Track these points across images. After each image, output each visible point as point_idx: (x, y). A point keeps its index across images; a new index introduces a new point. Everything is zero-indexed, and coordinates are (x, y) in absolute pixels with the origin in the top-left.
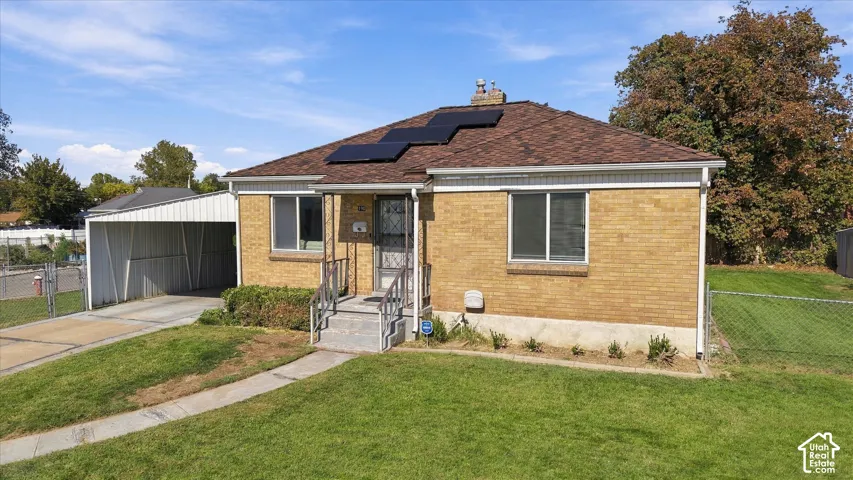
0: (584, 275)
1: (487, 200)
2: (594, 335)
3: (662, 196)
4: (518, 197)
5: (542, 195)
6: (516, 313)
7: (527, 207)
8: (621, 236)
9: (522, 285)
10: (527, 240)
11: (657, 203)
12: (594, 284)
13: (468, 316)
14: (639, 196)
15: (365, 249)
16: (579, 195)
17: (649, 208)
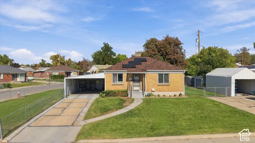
0: (169, 85)
1: (155, 75)
2: (172, 94)
3: (179, 74)
4: (159, 74)
5: (163, 74)
6: (159, 91)
7: (160, 76)
8: (174, 80)
9: (160, 87)
10: (161, 81)
11: (178, 75)
12: (170, 87)
13: (152, 92)
14: (176, 74)
15: (132, 82)
16: (168, 74)
17: (178, 76)
